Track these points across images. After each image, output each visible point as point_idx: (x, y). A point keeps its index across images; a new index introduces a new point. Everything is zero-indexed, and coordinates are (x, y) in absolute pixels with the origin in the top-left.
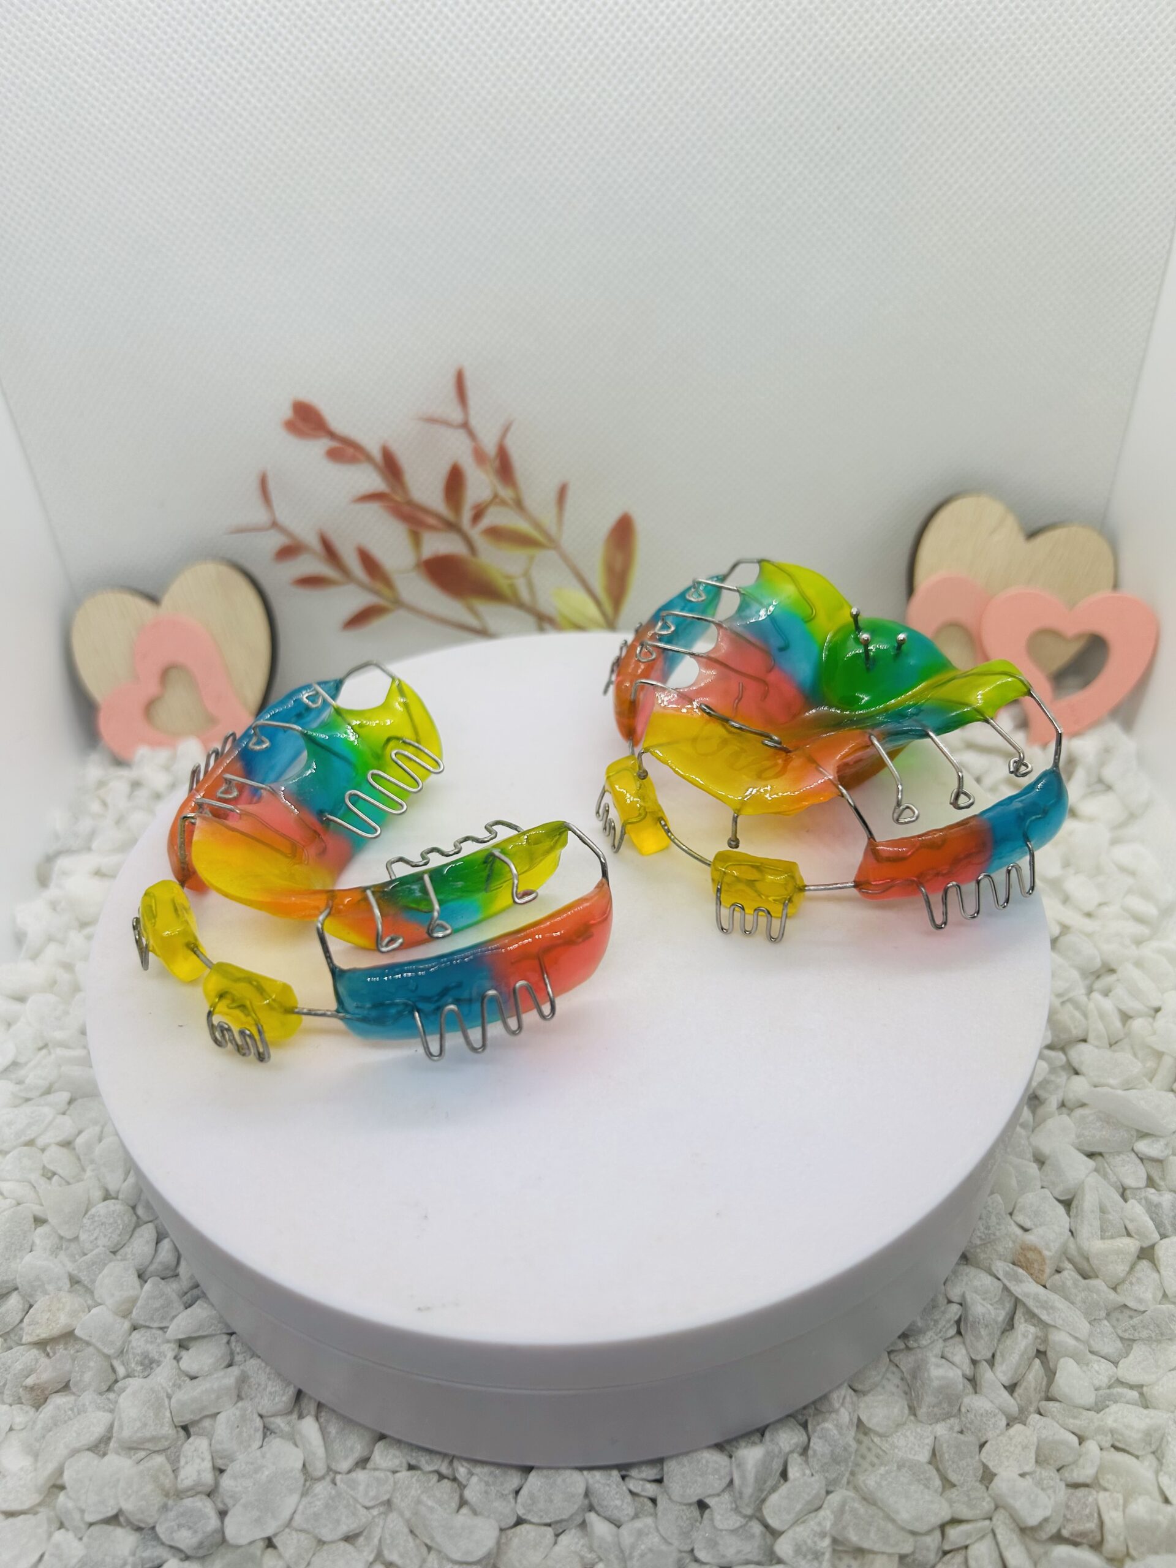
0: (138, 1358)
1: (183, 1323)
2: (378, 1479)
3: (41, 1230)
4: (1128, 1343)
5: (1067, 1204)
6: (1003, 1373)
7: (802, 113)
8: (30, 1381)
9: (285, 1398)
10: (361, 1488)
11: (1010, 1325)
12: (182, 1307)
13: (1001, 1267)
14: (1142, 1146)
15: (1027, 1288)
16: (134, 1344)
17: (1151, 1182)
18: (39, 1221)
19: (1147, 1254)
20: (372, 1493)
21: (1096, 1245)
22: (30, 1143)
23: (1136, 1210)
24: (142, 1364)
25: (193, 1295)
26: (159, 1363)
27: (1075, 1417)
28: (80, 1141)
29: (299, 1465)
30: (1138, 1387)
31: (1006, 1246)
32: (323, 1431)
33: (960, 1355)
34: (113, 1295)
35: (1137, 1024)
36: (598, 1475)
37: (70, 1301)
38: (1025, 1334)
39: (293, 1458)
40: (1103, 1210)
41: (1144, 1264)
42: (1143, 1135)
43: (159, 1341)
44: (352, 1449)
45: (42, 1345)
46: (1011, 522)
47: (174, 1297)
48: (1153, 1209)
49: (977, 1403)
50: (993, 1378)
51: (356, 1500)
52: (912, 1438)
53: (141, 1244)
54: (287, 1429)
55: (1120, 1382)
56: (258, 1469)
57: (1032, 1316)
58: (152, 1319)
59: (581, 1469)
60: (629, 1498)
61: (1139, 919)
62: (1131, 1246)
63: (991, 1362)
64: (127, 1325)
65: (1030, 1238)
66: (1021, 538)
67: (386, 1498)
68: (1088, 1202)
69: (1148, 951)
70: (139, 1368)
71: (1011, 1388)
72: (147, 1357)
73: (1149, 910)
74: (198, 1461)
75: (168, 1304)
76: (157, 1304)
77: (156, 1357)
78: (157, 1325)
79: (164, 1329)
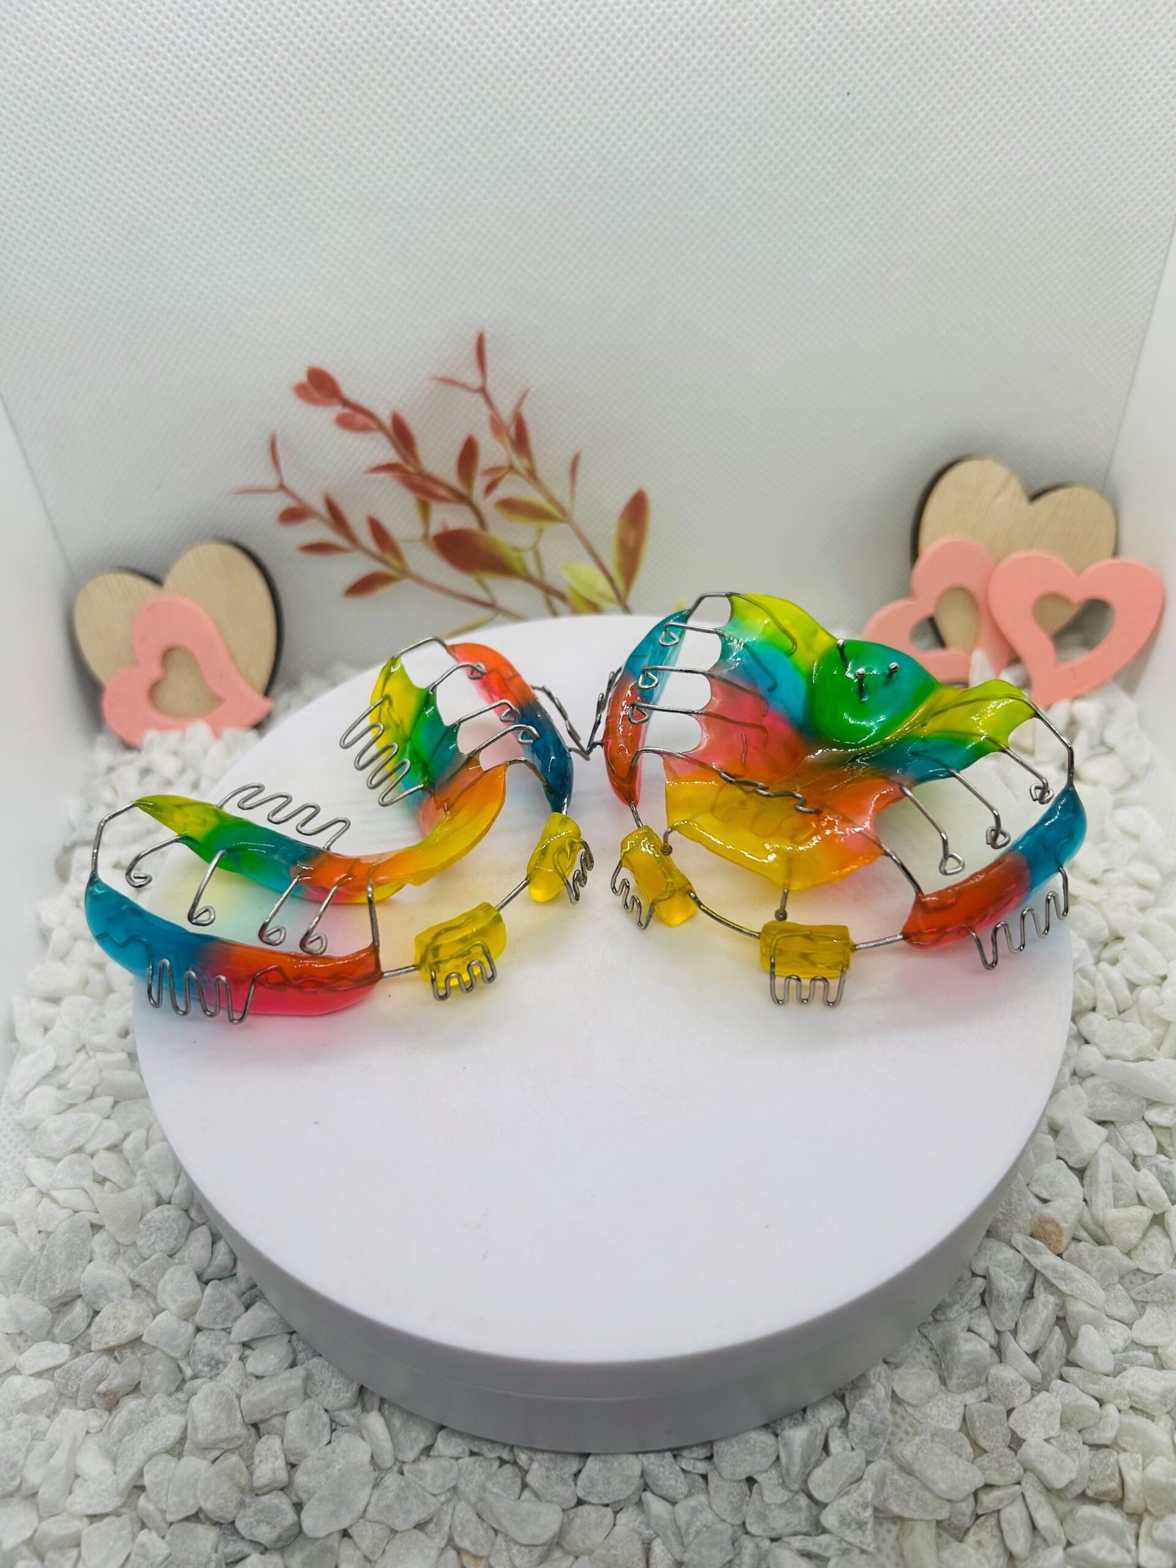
0: (205, 1360)
1: (246, 1324)
2: (443, 1469)
3: (99, 1237)
4: (1142, 1305)
5: (1080, 1172)
6: (1026, 1342)
7: (811, 79)
8: (102, 1388)
9: (348, 1395)
10: (429, 1478)
11: (1030, 1295)
12: (242, 1309)
13: (1019, 1239)
14: (1152, 1115)
15: (1046, 1260)
16: (199, 1346)
17: (1161, 1149)
18: (96, 1228)
19: (1158, 1220)
20: (440, 1482)
21: (1110, 1214)
22: (80, 1150)
23: (1148, 1179)
24: (208, 1365)
25: (251, 1297)
26: (225, 1365)
27: (1094, 1383)
28: (127, 1146)
29: (367, 1458)
30: (1154, 1349)
31: (1025, 1219)
32: (388, 1425)
33: (984, 1326)
34: (175, 1301)
35: (1146, 994)
36: (652, 1457)
37: (134, 1308)
38: (1045, 1305)
39: (361, 1452)
40: (1116, 1179)
41: (1156, 1229)
42: (1152, 1104)
43: (223, 1342)
44: (416, 1440)
45: (110, 1351)
46: (1014, 485)
47: (234, 1298)
48: (1164, 1177)
49: (1005, 1373)
50: (1016, 1348)
51: (424, 1489)
52: (943, 1409)
53: (197, 1247)
54: (352, 1421)
55: (1135, 1344)
56: (329, 1464)
57: (1050, 1286)
58: (215, 1322)
59: (636, 1453)
60: (682, 1476)
61: (1143, 886)
62: (1144, 1214)
63: (1015, 1332)
64: (191, 1328)
65: (1049, 1211)
66: (1024, 501)
67: (452, 1484)
68: (1103, 1172)
69: (1152, 918)
70: (206, 1369)
71: (1034, 1356)
72: (213, 1358)
73: (1154, 877)
74: (272, 1459)
75: (229, 1306)
76: (219, 1307)
77: (222, 1358)
78: (220, 1326)
79: (227, 1331)
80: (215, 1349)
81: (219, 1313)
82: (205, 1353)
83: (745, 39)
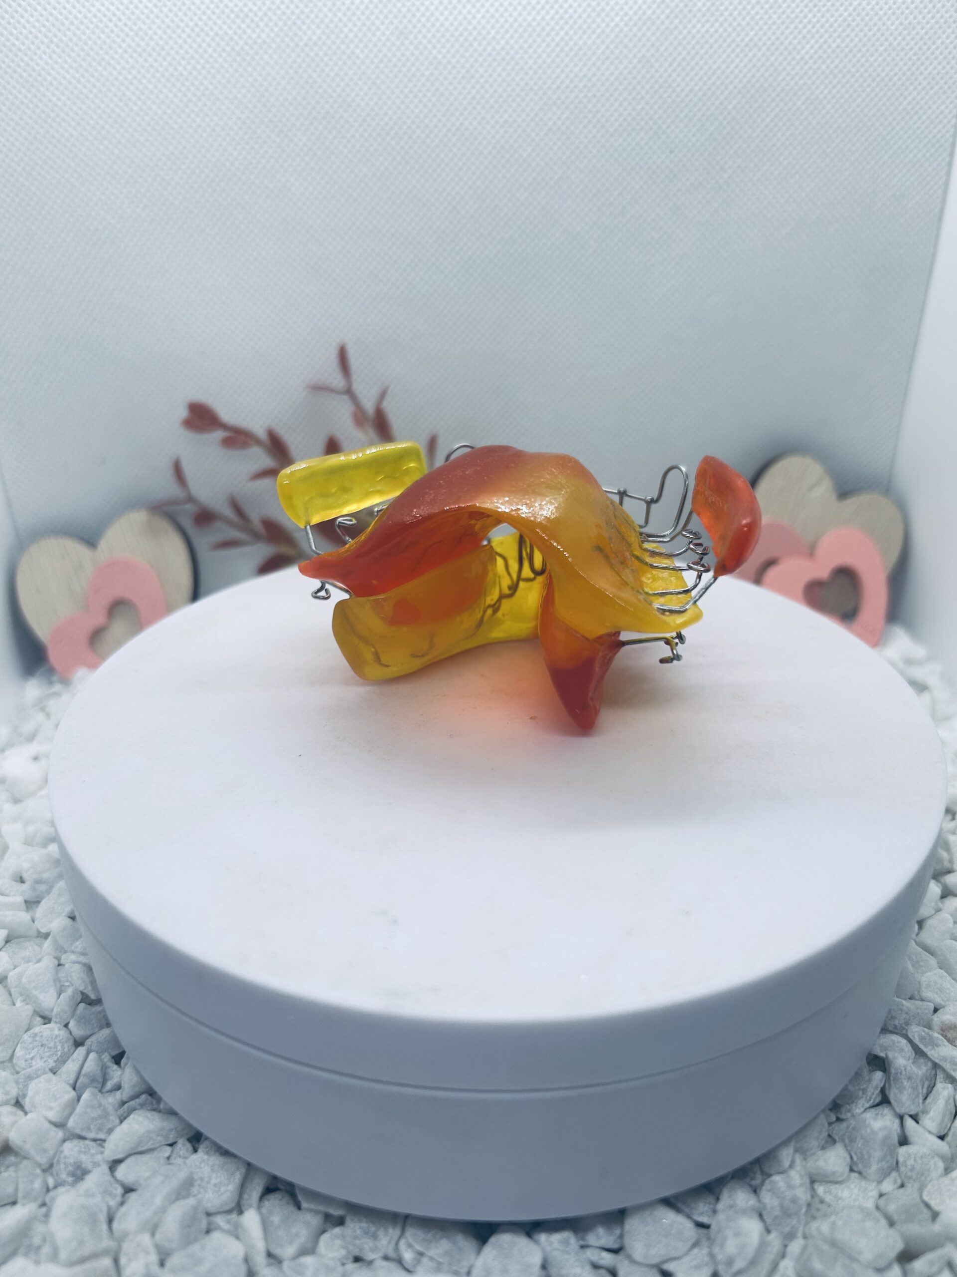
0: (69, 1168)
2: (325, 1267)
7: (642, 139)
10: (309, 1272)
12: (119, 1120)
16: (67, 1152)
24: (72, 1174)
26: (91, 1173)
29: (241, 1258)
32: (265, 1226)
39: (234, 1251)
43: (94, 1152)
44: (296, 1235)
46: (827, 482)
47: (110, 1109)
54: (227, 1225)
56: (198, 1261)
58: (89, 1129)
64: (60, 1135)
66: (834, 497)
70: (70, 1179)
71: (942, 1137)
72: (78, 1166)
74: (143, 1255)
75: (105, 1115)
76: (95, 1113)
77: (90, 1167)
78: (92, 1135)
79: (100, 1142)
80: (83, 1158)
81: (93, 1119)
82: (71, 1161)
83: (590, 106)
